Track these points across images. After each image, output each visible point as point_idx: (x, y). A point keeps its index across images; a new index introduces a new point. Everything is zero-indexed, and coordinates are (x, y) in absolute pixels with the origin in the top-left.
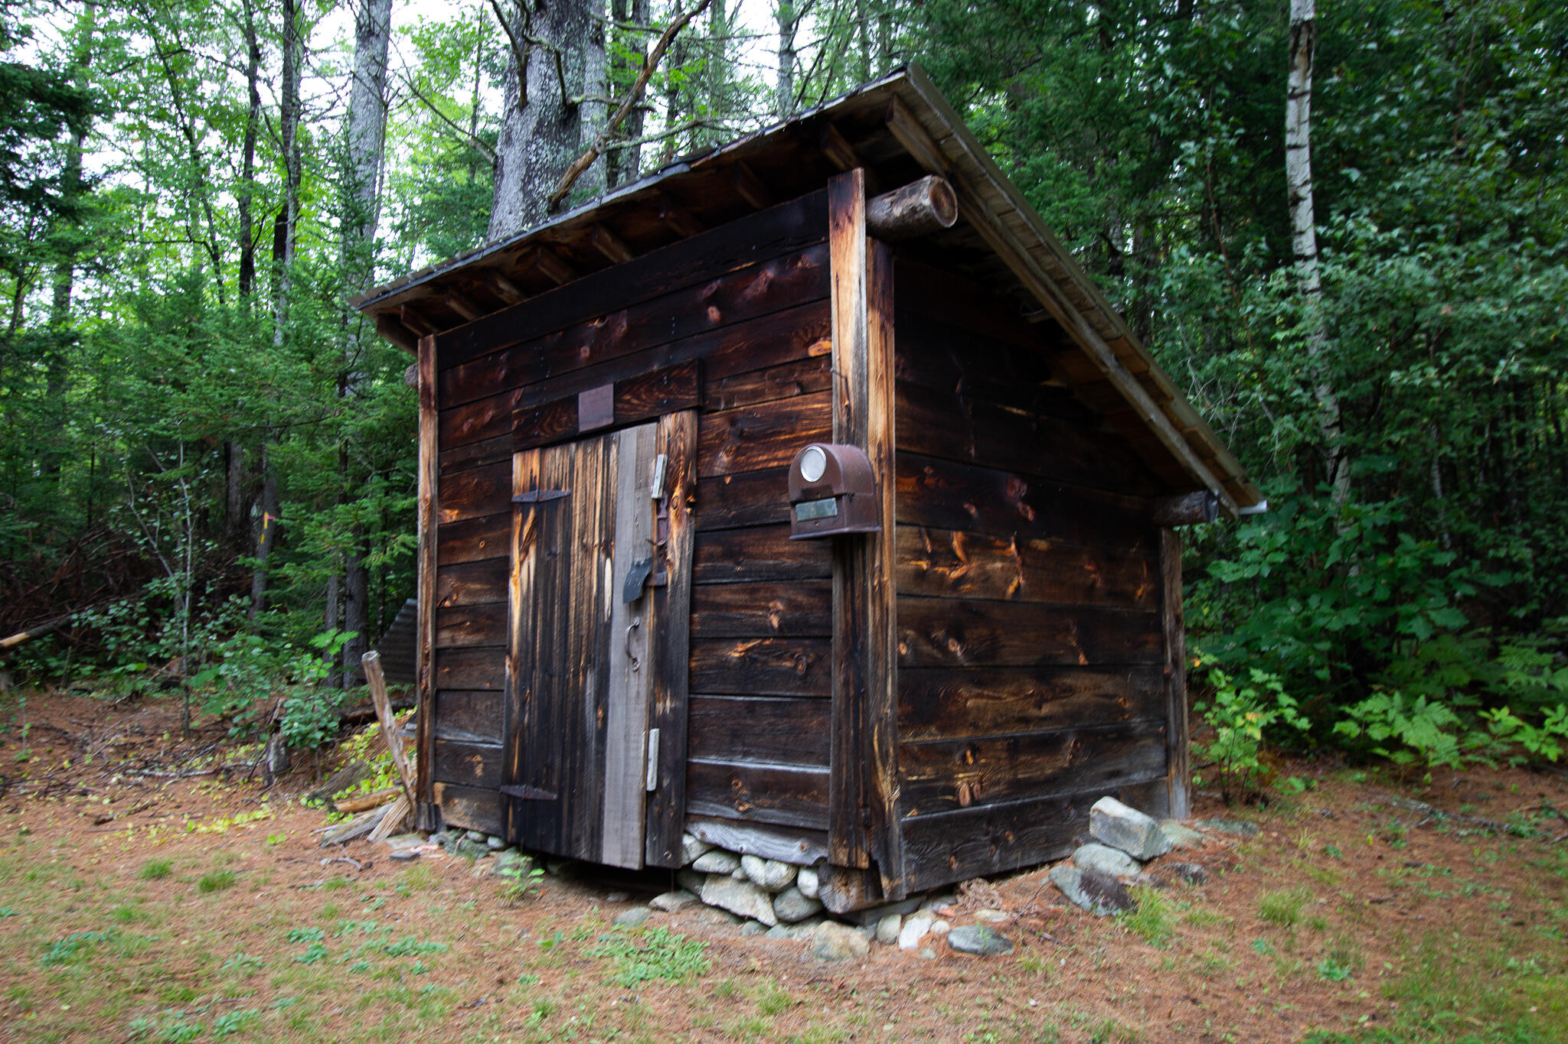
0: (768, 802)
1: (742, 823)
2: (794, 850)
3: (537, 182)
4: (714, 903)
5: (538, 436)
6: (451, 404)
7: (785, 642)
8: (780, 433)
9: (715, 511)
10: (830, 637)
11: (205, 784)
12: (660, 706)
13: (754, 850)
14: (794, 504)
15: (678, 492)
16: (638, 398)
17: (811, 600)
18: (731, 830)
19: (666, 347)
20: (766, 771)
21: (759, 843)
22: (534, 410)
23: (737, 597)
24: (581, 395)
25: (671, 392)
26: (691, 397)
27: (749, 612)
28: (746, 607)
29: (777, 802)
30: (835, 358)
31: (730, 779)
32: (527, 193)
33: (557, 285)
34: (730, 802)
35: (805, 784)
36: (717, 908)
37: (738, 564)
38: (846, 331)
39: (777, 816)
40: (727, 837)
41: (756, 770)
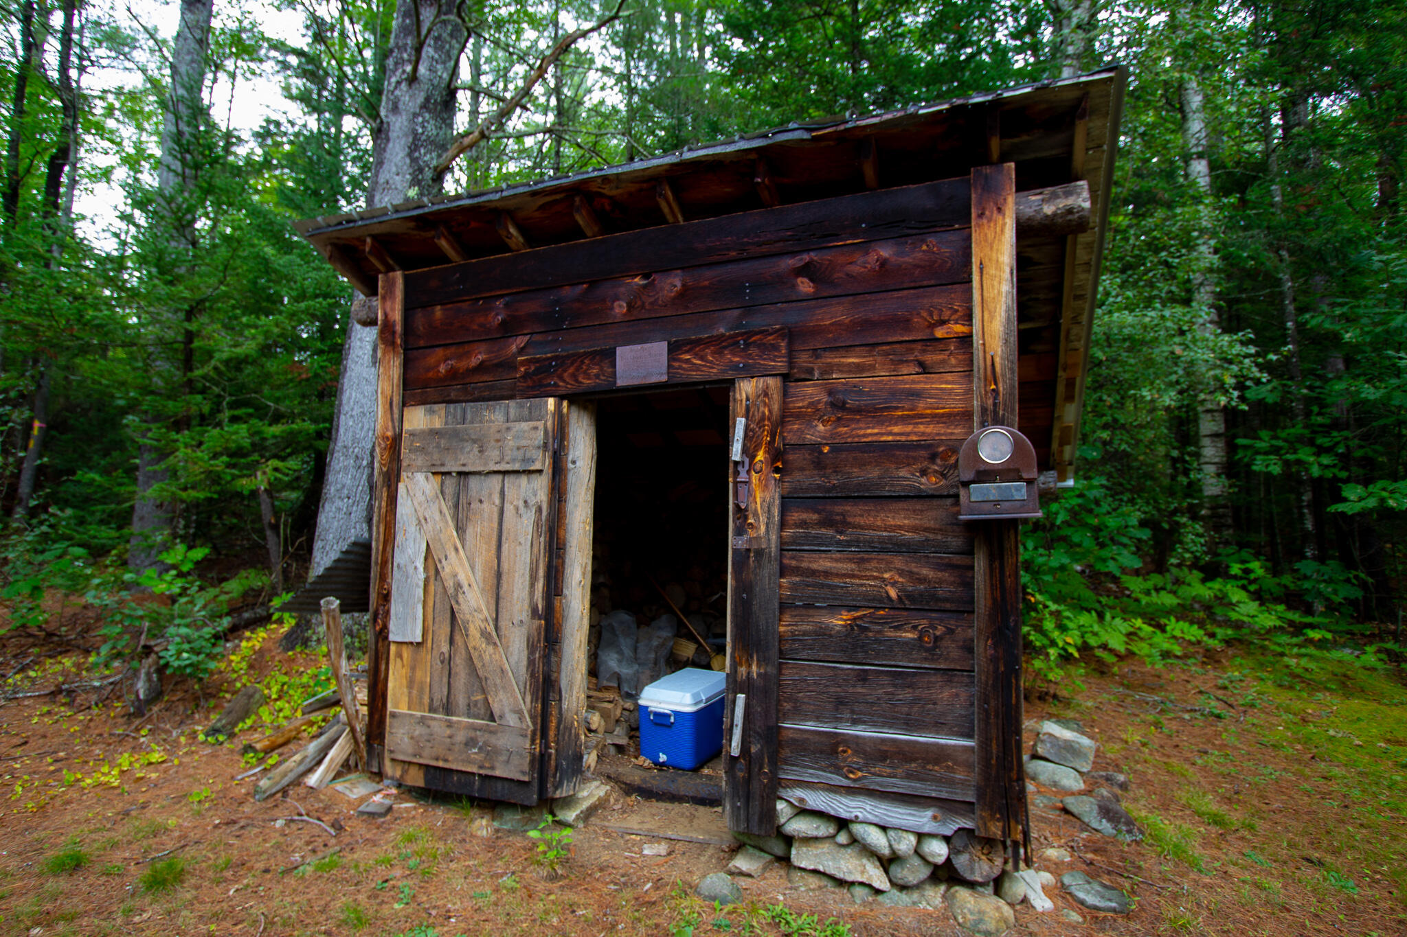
0: (888, 770)
1: (850, 791)
2: (923, 819)
3: (422, 151)
4: (812, 867)
5: (556, 385)
6: (422, 343)
7: (905, 613)
8: (896, 408)
9: (806, 478)
10: (973, 612)
11: (45, 709)
12: (743, 670)
13: (871, 818)
14: (966, 484)
15: (760, 456)
16: (702, 358)
17: (940, 574)
18: (838, 797)
19: (736, 312)
20: (883, 740)
21: (878, 811)
22: (552, 359)
23: (840, 565)
24: (619, 350)
25: (749, 356)
26: (781, 365)
27: (857, 581)
28: (853, 576)
29: (899, 771)
30: (977, 340)
31: (837, 744)
32: (414, 160)
33: (586, 237)
34: (837, 770)
35: (938, 755)
36: (815, 872)
37: (841, 533)
38: (992, 317)
39: (902, 786)
40: (835, 805)
41: (871, 738)
